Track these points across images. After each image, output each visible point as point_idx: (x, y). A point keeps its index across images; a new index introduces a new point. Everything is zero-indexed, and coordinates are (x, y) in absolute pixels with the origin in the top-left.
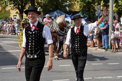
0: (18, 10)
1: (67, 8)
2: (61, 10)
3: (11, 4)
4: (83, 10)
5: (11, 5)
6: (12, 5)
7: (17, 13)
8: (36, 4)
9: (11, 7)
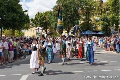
1: (94, 29)
4: (103, 30)
7: (66, 32)
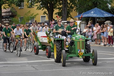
0: (46, 10)
2: (100, 8)
3: (37, 2)
5: (37, 4)
6: (39, 4)
7: (45, 13)
8: (69, 2)
9: (37, 7)
